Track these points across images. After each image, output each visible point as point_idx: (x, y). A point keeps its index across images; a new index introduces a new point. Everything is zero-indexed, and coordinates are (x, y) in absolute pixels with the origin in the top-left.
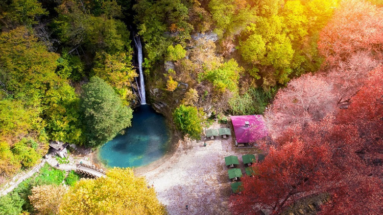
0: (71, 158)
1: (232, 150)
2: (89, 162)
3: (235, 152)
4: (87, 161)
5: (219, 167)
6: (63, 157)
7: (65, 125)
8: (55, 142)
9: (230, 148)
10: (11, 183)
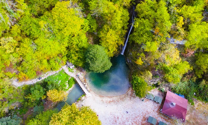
0: (75, 70)
1: (157, 112)
2: (83, 76)
3: (158, 115)
4: (82, 75)
5: (144, 118)
6: (71, 68)
7: (75, 58)
8: (69, 62)
9: (156, 110)
10: (45, 75)
